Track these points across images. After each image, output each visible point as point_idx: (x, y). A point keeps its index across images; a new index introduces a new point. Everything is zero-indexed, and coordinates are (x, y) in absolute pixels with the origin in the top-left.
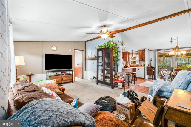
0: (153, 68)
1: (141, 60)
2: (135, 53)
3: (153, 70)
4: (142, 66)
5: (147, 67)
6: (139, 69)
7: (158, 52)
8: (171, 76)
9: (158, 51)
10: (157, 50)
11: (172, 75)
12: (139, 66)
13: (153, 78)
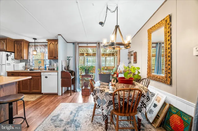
0: (71, 72)
1: (52, 59)
2: (41, 46)
3: (72, 77)
4: (54, 69)
5: (62, 72)
6: (46, 77)
7: (79, 47)
8: (114, 99)
9: (80, 45)
10: (78, 43)
11: (117, 97)
12: (49, 69)
13: (72, 89)
